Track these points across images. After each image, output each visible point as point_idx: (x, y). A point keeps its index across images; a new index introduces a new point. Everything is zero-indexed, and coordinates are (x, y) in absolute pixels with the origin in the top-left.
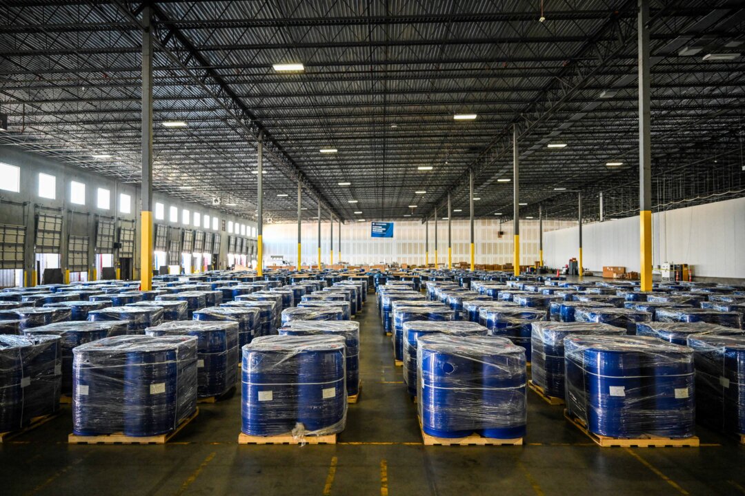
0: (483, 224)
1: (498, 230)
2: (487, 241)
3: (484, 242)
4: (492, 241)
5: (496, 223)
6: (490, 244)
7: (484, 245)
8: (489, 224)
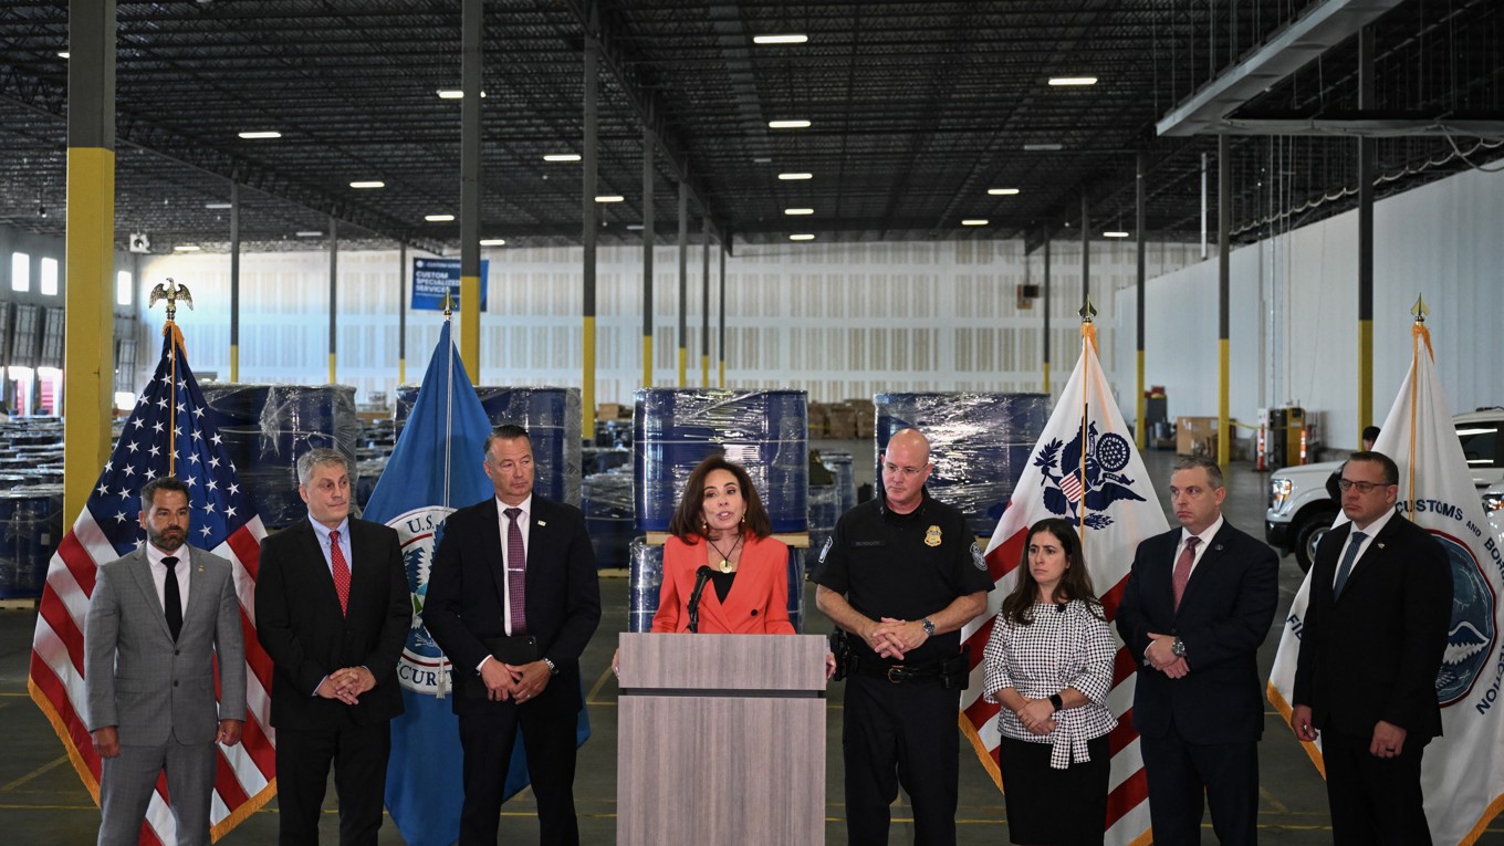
0: (963, 258)
1: (1019, 281)
2: (975, 322)
3: (963, 323)
4: (996, 322)
5: (1009, 254)
6: (986, 334)
7: (963, 336)
8: (986, 257)
